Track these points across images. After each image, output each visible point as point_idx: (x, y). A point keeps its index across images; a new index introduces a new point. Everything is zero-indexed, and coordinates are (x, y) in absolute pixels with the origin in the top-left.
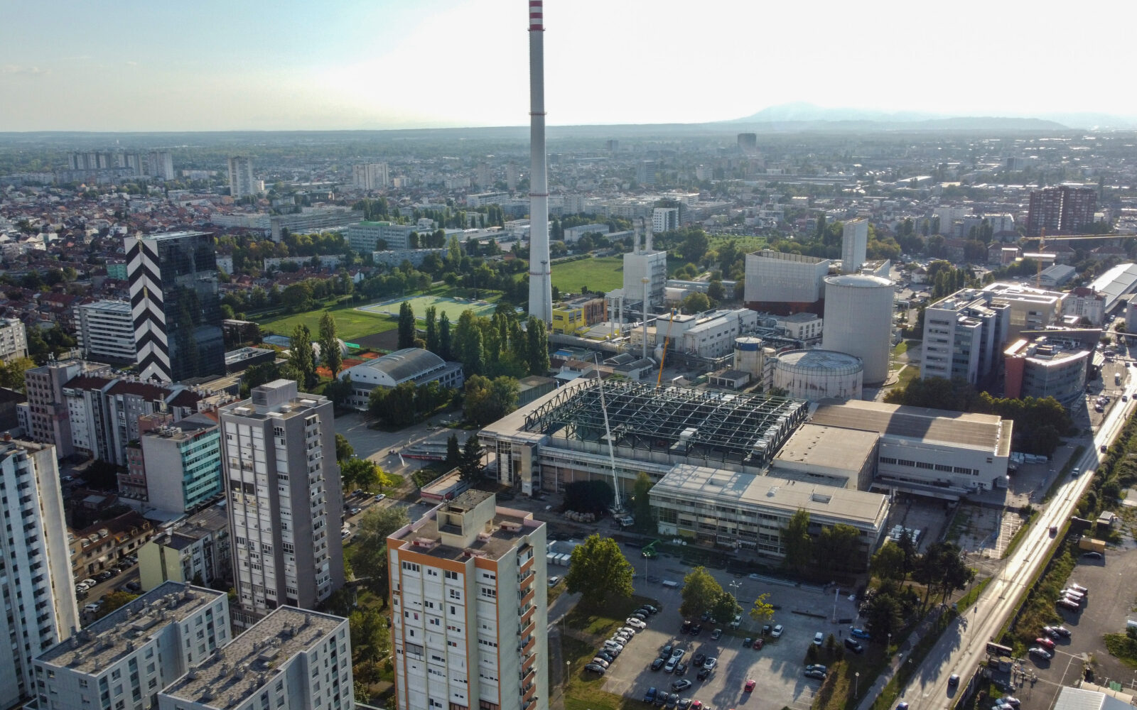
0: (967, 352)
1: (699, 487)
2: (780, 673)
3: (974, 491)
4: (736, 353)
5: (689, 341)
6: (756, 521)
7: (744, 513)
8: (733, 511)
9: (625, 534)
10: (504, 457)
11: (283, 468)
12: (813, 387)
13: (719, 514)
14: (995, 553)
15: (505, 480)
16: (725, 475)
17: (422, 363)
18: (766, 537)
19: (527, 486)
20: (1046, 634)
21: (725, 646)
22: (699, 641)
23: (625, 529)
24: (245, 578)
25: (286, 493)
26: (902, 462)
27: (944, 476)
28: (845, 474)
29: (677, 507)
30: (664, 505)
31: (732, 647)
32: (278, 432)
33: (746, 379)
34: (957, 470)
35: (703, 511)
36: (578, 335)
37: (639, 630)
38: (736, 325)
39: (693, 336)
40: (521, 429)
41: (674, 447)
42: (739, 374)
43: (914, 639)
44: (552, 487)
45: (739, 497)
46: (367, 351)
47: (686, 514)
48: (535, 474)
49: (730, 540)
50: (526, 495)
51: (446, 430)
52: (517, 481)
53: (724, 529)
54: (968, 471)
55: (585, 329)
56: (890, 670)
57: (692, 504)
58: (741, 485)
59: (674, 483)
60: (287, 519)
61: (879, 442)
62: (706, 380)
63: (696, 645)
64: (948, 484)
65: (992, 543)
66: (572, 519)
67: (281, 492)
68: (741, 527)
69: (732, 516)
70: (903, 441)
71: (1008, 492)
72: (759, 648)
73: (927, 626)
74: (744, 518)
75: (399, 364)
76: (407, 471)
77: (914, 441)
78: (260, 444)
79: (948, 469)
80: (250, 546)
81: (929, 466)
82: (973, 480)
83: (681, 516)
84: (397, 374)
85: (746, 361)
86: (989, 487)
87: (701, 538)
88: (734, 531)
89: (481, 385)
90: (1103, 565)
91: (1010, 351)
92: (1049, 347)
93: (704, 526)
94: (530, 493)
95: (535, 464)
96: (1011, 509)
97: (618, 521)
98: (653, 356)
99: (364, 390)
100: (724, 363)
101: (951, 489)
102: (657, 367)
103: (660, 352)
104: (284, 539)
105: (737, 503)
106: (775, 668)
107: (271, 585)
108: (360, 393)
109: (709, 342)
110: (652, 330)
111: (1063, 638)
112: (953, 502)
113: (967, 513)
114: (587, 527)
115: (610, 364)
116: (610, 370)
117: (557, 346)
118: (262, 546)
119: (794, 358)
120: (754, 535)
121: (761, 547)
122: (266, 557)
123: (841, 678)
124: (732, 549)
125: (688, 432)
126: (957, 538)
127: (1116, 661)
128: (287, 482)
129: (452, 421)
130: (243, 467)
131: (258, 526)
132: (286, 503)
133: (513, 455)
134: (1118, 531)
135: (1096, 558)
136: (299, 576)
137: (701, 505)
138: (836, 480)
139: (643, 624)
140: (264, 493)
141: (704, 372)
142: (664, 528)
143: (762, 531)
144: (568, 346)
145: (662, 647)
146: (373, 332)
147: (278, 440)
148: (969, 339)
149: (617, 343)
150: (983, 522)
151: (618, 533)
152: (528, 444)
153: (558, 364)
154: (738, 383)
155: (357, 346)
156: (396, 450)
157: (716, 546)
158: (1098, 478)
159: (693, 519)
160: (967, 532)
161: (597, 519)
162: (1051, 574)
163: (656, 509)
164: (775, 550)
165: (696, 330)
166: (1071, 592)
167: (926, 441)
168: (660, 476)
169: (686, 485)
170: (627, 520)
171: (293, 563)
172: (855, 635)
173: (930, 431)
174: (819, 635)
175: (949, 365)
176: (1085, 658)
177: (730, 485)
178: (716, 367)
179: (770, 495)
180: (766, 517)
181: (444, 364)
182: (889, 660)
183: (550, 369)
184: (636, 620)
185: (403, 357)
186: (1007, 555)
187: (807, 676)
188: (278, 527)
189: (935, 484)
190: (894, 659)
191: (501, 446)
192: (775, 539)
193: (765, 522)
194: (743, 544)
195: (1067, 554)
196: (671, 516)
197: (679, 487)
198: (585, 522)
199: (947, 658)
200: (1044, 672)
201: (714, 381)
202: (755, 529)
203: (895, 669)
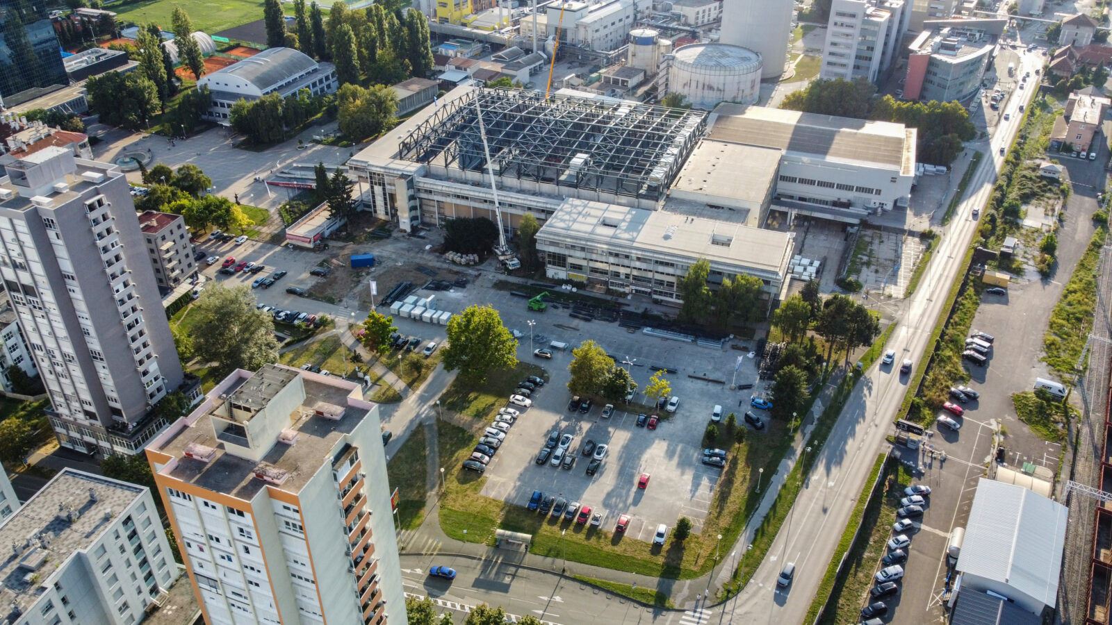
0: (871, 49)
1: (589, 228)
2: (676, 460)
3: (875, 212)
4: (631, 47)
5: (582, 31)
6: (651, 267)
7: (639, 259)
8: (627, 257)
9: (512, 279)
10: (378, 189)
11: (67, 266)
12: (711, 88)
13: (612, 260)
14: (898, 291)
15: (381, 214)
16: (618, 212)
17: (292, 67)
18: (661, 283)
19: (405, 223)
20: (954, 397)
21: (616, 427)
22: (588, 421)
23: (510, 273)
24: (53, 386)
25: (77, 295)
26: (802, 181)
27: (844, 196)
28: (746, 206)
29: (566, 252)
30: (552, 249)
31: (624, 427)
32: (49, 224)
33: (640, 77)
34: (859, 189)
35: (594, 257)
36: (464, 25)
37: (523, 409)
38: (631, 12)
39: (585, 26)
40: (394, 157)
41: (563, 178)
42: (632, 72)
43: (818, 409)
44: (433, 221)
45: (633, 241)
47: (576, 258)
48: (413, 208)
49: (622, 285)
50: (405, 231)
51: (319, 147)
52: (394, 214)
53: (617, 274)
54: (870, 191)
55: (472, 17)
56: (793, 452)
57: (583, 249)
58: (636, 225)
59: (562, 225)
60: (87, 323)
61: (782, 159)
62: (599, 79)
63: (586, 426)
64: (848, 205)
65: (893, 278)
66: (454, 262)
67: (72, 294)
68: (635, 273)
69: (626, 262)
70: (806, 158)
71: (909, 212)
72: (653, 427)
73: (830, 391)
74: (638, 264)
75: (265, 69)
76: (274, 203)
77: (816, 158)
78: (27, 239)
79: (849, 188)
80: (50, 354)
81: (831, 185)
82: (874, 200)
83: (570, 260)
84: (262, 81)
85: (640, 57)
86: (889, 207)
87: (591, 283)
88: (627, 276)
89: (355, 96)
90: (1006, 303)
91: (914, 46)
92: (954, 40)
93: (594, 270)
94: (409, 230)
95: (412, 198)
96: (912, 234)
97: (504, 264)
98: (544, 50)
99: (226, 102)
100: (618, 57)
101: (852, 210)
102: (548, 61)
103: (552, 45)
104: (90, 346)
105: (632, 248)
106: (670, 454)
107: (86, 396)
109: (603, 32)
110: (542, 19)
111: (971, 401)
112: (852, 225)
113: (867, 239)
114: (470, 271)
115: (499, 60)
116: (498, 68)
117: (441, 38)
118: (64, 355)
119: (689, 54)
120: (649, 280)
121: (656, 292)
122: (72, 366)
123: (741, 464)
124: (624, 295)
125: (579, 159)
126: (858, 272)
127: (1027, 429)
128: (75, 283)
129: (327, 135)
130: (16, 266)
131: (53, 333)
132: (81, 307)
133: (388, 187)
134: (1019, 259)
135: (999, 294)
136: (116, 384)
137: (591, 251)
138: (736, 213)
139: (528, 402)
140: (48, 297)
141: (597, 68)
142: (552, 272)
143: (658, 277)
144: (454, 37)
145: (549, 432)
146: (245, 21)
147: (51, 234)
148: (875, 34)
149: (506, 35)
150: (883, 250)
151: (503, 277)
152: (403, 176)
153: (443, 60)
154: (632, 82)
155: (226, 40)
156: (262, 176)
157: (609, 292)
158: (998, 194)
159: (584, 263)
160: (868, 264)
161: (482, 260)
162: (956, 318)
163: (544, 251)
164: (671, 295)
165: (589, 19)
166: (975, 340)
167: (830, 159)
168: (550, 213)
169: (576, 226)
170: (514, 263)
171: (106, 371)
172: (755, 406)
173: (834, 146)
174: (718, 409)
175: (851, 62)
176: (995, 426)
177: (624, 225)
178: (610, 62)
179: (667, 237)
180: (662, 263)
181: (317, 66)
182: (792, 439)
183: (434, 67)
184: (520, 397)
185: (272, 59)
186: (909, 293)
187: (705, 463)
188: (77, 334)
189: (835, 204)
190: (798, 436)
191: (375, 179)
192: (670, 284)
193: (661, 269)
194: (636, 291)
195: (971, 291)
196: (560, 260)
197: (567, 229)
198: (467, 265)
199: (853, 433)
200: (953, 446)
201: (607, 80)
202: (650, 275)
203: (799, 451)
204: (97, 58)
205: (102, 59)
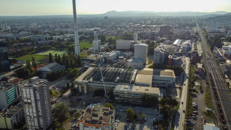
0: (162, 58)
1: (123, 89)
2: (149, 128)
3: (170, 85)
4: (119, 60)
6: (135, 96)
7: (133, 94)
8: (131, 94)
9: (108, 100)
10: (80, 86)
11: (38, 98)
12: (135, 66)
13: (128, 95)
14: (178, 97)
15: (80, 91)
16: (127, 86)
17: (56, 66)
18: (137, 98)
19: (85, 91)
20: (194, 113)
21: (137, 124)
22: (131, 123)
23: (108, 99)
24: (29, 124)
25: (39, 103)
26: (156, 80)
27: (164, 82)
28: (149, 84)
29: (119, 94)
30: (116, 94)
31: (138, 124)
32: (36, 90)
33: (121, 65)
34: (167, 81)
35: (125, 95)
36: (86, 58)
37: (118, 122)
38: (117, 54)
39: (110, 57)
40: (83, 80)
41: (115, 81)
42: (120, 64)
43: (171, 117)
44: (90, 91)
45: (131, 91)
46: (42, 63)
47: (121, 95)
48: (87, 89)
49: (130, 100)
50: (85, 93)
51: (64, 80)
52: (83, 91)
53: (128, 98)
54: (168, 81)
55: (88, 56)
56: (170, 125)
57: (122, 93)
58: (131, 88)
59: (118, 89)
60: (40, 110)
61: (152, 76)
62: (114, 65)
63: (131, 124)
64: (165, 84)
65: (177, 95)
66: (96, 98)
67: (38, 104)
68: (132, 97)
69: (131, 95)
70: (156, 76)
71: (176, 84)
72: (143, 123)
73: (173, 114)
74: (133, 95)
75: (51, 66)
76: (58, 90)
77: (158, 76)
78: (32, 93)
79: (165, 81)
80: (30, 117)
81: (161, 80)
82: (169, 82)
83: (120, 96)
84: (51, 69)
85: (121, 61)
86: (172, 84)
87: (124, 100)
88: (131, 98)
89: (71, 70)
90: (197, 97)
91: (169, 57)
92: (175, 56)
93: (125, 97)
94: (86, 93)
95: (87, 87)
96: (177, 88)
97: (106, 98)
98: (102, 61)
99: (44, 73)
100: (116, 62)
101: (166, 84)
102: (103, 63)
104: (39, 114)
106: (148, 127)
107: (37, 125)
108: (43, 73)
109: (113, 58)
110: (102, 56)
111: (197, 114)
112: (166, 87)
113: (170, 89)
114: (100, 100)
115: (94, 63)
116: (95, 65)
117: (83, 60)
118: (34, 116)
119: (130, 60)
120: (135, 98)
121: (136, 100)
122: (35, 119)
123: (161, 128)
124: (130, 101)
125: (118, 78)
126: (170, 95)
127: (207, 117)
128: (39, 101)
129: (65, 78)
130: (28, 99)
131: (33, 112)
132: (39, 106)
133: (82, 85)
134: (197, 90)
135: (195, 96)
136: (43, 122)
137: (124, 93)
139: (119, 121)
140: (34, 104)
142: (116, 98)
143: (137, 97)
145: (124, 126)
146: (42, 59)
147: (36, 92)
148: (162, 55)
149: (95, 59)
150: (173, 90)
151: (107, 100)
152: (85, 83)
153: (84, 64)
154: (120, 66)
155: (39, 62)
156: (54, 86)
157: (127, 101)
158: (189, 80)
159: (122, 96)
160: (172, 93)
161: (102, 98)
162: (190, 100)
163: (114, 94)
164: (139, 101)
165: (110, 55)
166: (194, 104)
167: (160, 76)
168: (115, 88)
169: (120, 89)
170: (108, 97)
171: (42, 119)
172: (160, 118)
173: (161, 74)
174: (154, 119)
175: (159, 60)
176: (202, 117)
177: (129, 88)
179: (137, 90)
181: (60, 66)
182: (169, 123)
183: (82, 65)
184: (117, 120)
185: (52, 65)
186: (180, 97)
187: (155, 128)
188: (38, 112)
189: (162, 84)
190: (170, 122)
191: (79, 84)
192: (139, 98)
193: (137, 96)
194: (133, 101)
195: (190, 96)
196: (118, 96)
197: (119, 90)
198: (99, 98)
199: (179, 121)
200: (196, 121)
201: (116, 66)
202: (135, 97)
203: (171, 124)
204: (16, 66)
205: (17, 66)
